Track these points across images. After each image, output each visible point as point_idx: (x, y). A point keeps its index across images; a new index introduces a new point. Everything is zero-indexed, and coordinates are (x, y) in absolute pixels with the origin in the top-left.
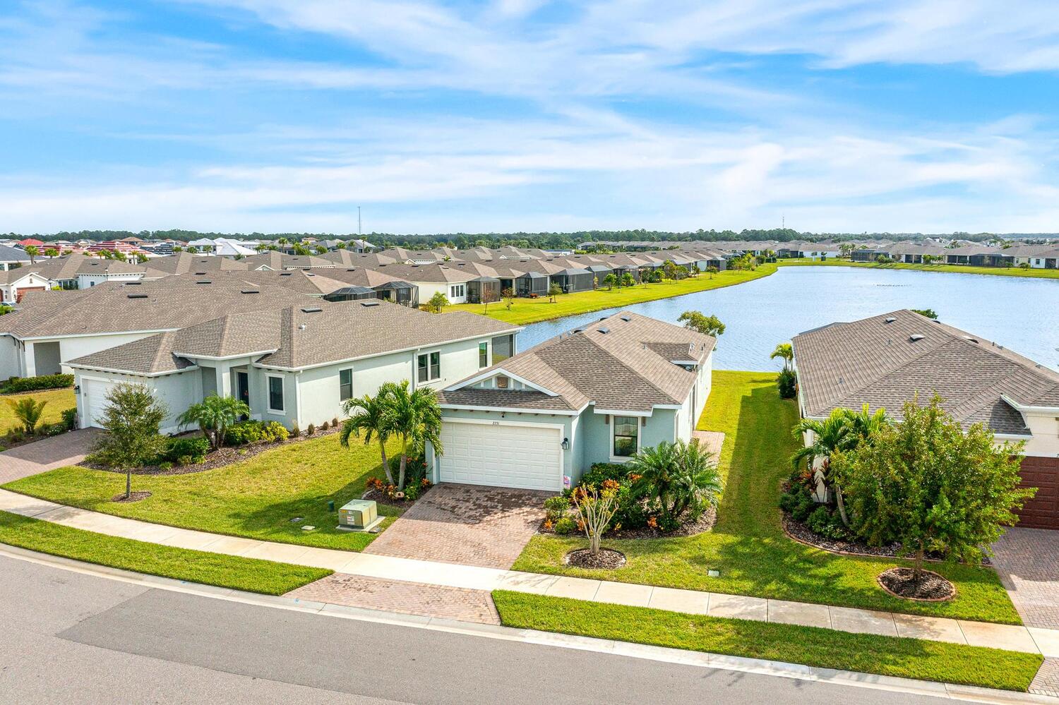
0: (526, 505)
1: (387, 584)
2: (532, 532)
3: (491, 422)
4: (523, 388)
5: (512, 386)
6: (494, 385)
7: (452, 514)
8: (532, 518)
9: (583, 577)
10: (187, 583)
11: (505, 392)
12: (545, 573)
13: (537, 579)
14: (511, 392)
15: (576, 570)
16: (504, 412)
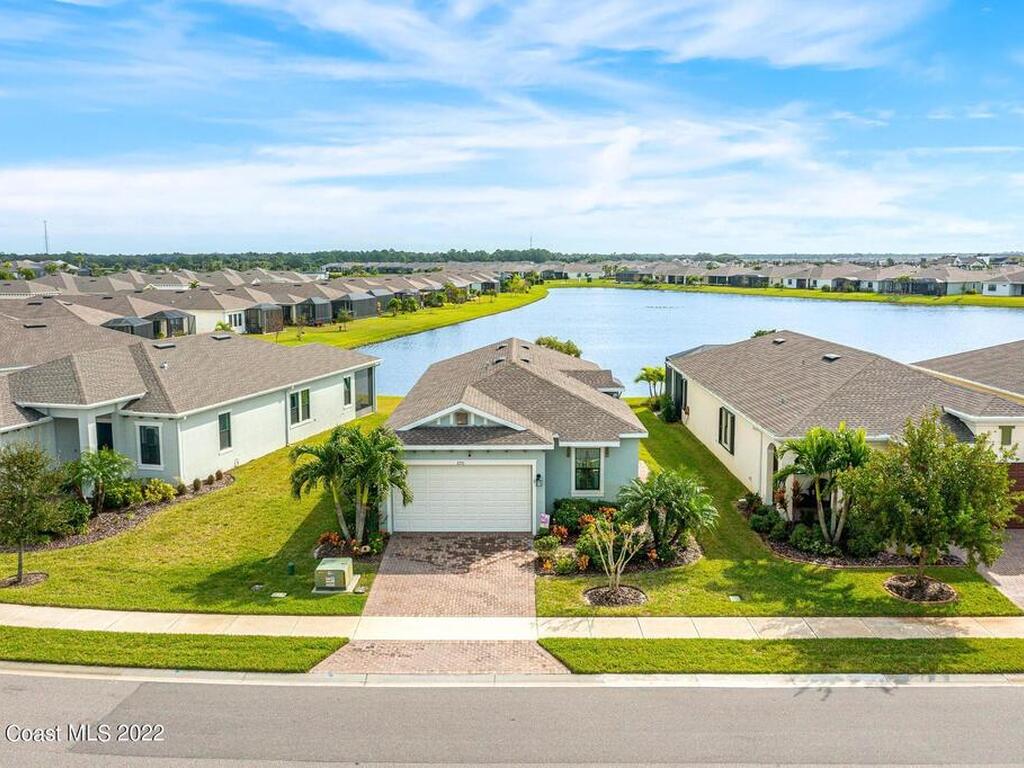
0: (505, 549)
1: (420, 646)
2: (530, 577)
3: (455, 462)
4: (485, 423)
5: (472, 422)
6: (452, 422)
7: (431, 565)
8: (521, 561)
9: (616, 616)
10: (181, 672)
11: (466, 428)
12: (576, 615)
13: (571, 622)
14: (472, 428)
15: (603, 609)
16: (470, 451)
